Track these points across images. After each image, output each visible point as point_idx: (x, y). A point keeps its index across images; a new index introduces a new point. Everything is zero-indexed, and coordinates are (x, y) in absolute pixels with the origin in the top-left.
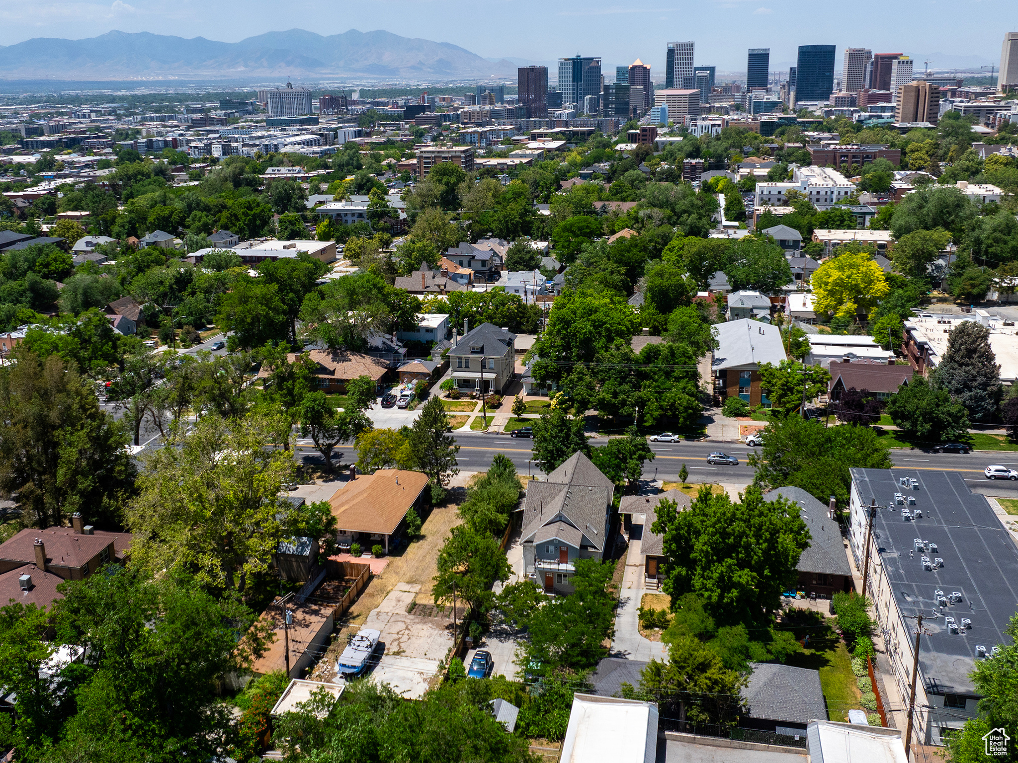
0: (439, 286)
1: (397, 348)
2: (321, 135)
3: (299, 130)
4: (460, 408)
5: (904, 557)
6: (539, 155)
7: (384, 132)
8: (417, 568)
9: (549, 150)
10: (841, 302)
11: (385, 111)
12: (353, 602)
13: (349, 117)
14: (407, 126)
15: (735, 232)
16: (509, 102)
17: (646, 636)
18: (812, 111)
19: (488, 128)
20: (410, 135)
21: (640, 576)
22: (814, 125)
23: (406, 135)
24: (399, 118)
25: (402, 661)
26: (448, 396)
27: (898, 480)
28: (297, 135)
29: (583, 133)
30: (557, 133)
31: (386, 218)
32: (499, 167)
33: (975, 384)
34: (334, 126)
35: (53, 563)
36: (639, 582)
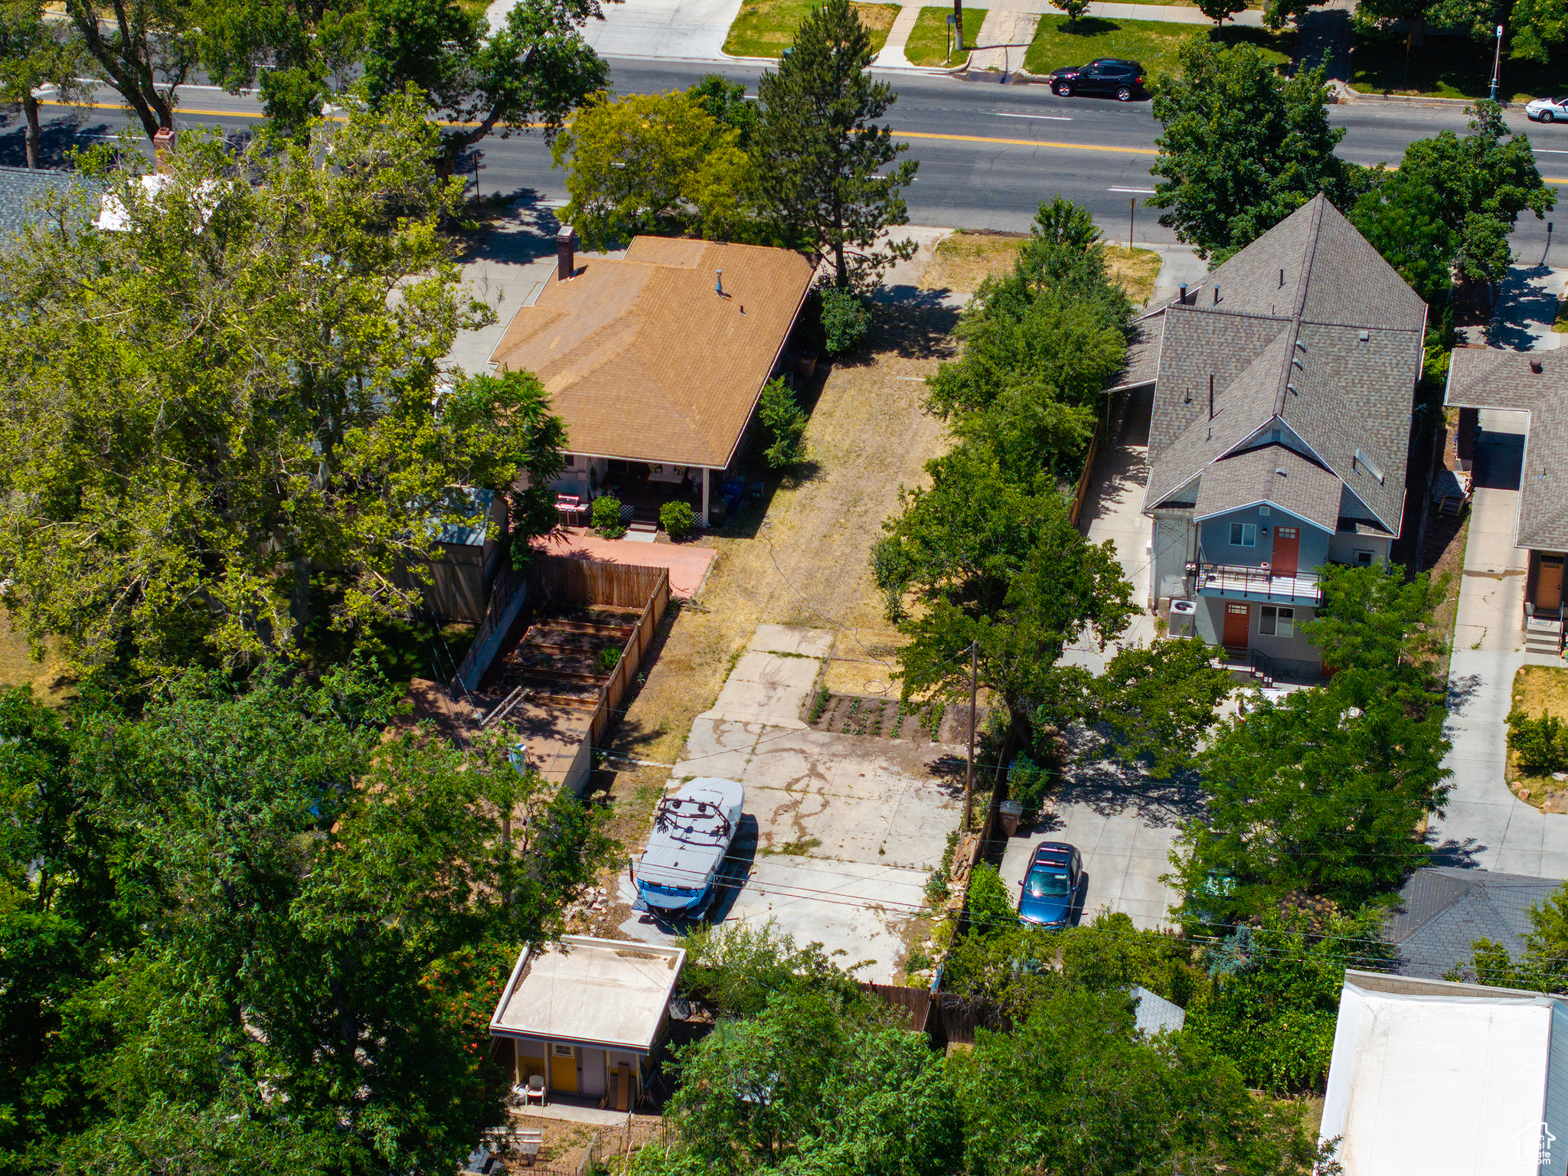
8: (810, 575)
12: (631, 691)
17: (1529, 798)
21: (1508, 607)
25: (812, 874)
36: (1505, 629)
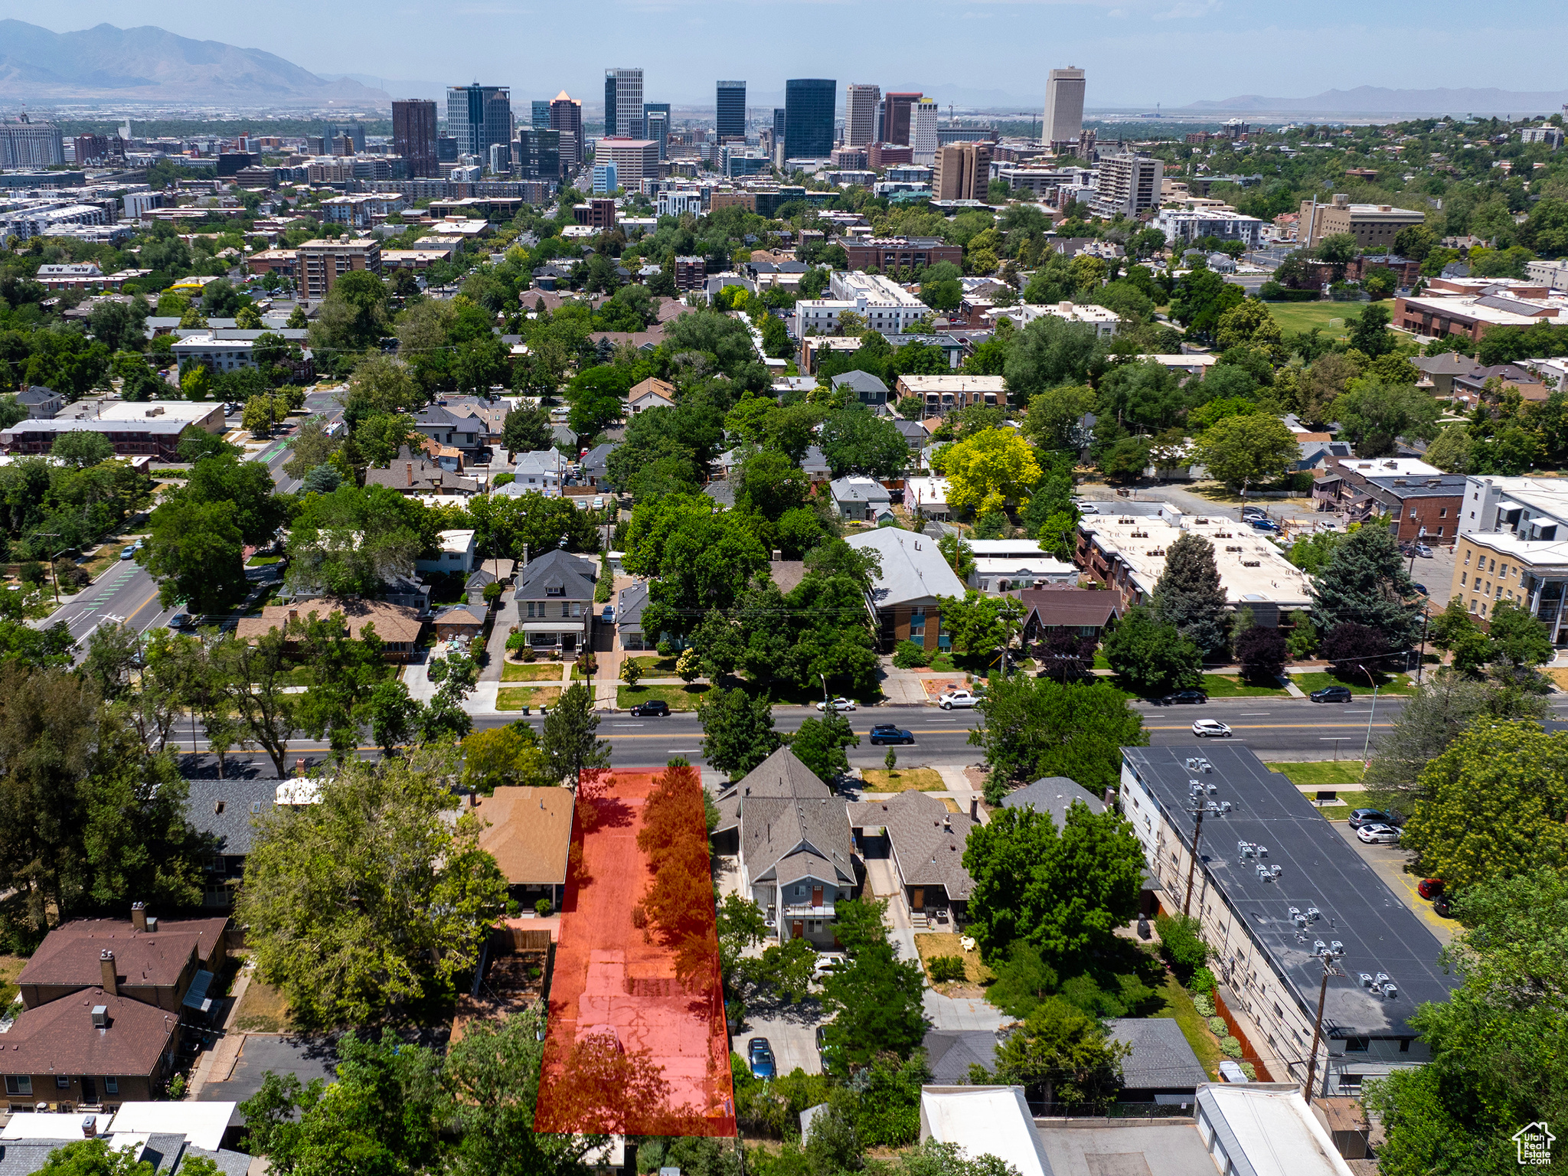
0: (432, 481)
1: (418, 586)
2: (102, 205)
3: (60, 195)
4: (542, 676)
5: (1234, 865)
6: (458, 244)
7: (196, 198)
9: (468, 236)
10: (984, 492)
11: (184, 162)
12: (547, 985)
13: (130, 171)
14: (225, 187)
15: (799, 382)
16: (375, 149)
17: (946, 993)
18: (810, 175)
19: (361, 197)
20: (238, 205)
21: (904, 909)
22: (828, 201)
23: (230, 205)
24: (206, 173)
26: (517, 657)
27: (1184, 762)
28: (62, 206)
29: (505, 206)
30: (468, 206)
31: (284, 361)
32: (404, 264)
33: (1202, 613)
34: (112, 188)
35: (130, 982)
36: (901, 919)
